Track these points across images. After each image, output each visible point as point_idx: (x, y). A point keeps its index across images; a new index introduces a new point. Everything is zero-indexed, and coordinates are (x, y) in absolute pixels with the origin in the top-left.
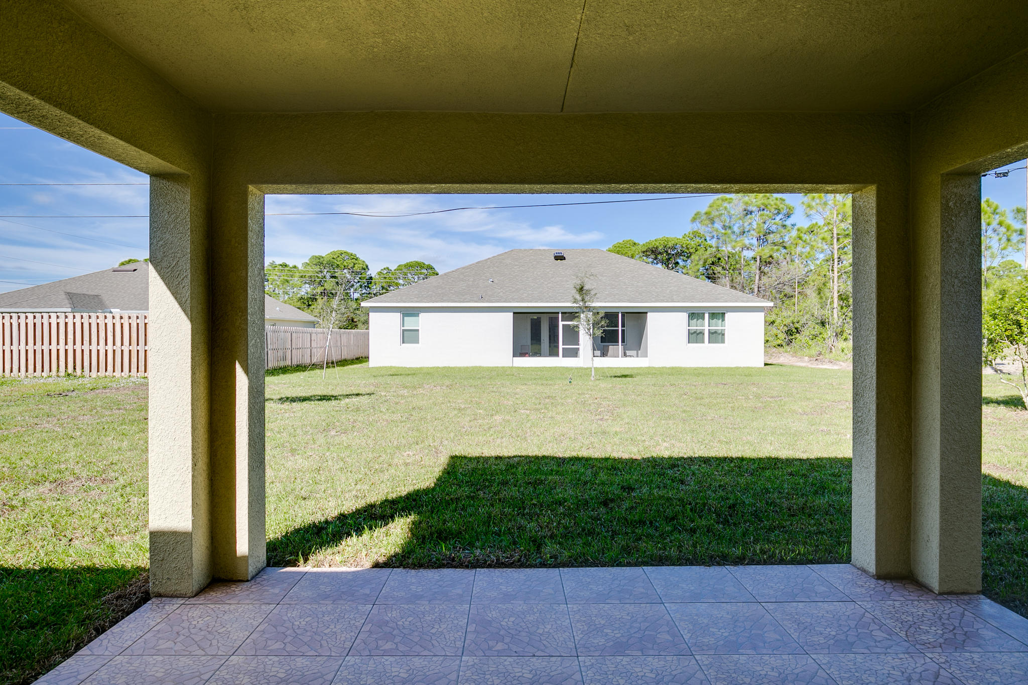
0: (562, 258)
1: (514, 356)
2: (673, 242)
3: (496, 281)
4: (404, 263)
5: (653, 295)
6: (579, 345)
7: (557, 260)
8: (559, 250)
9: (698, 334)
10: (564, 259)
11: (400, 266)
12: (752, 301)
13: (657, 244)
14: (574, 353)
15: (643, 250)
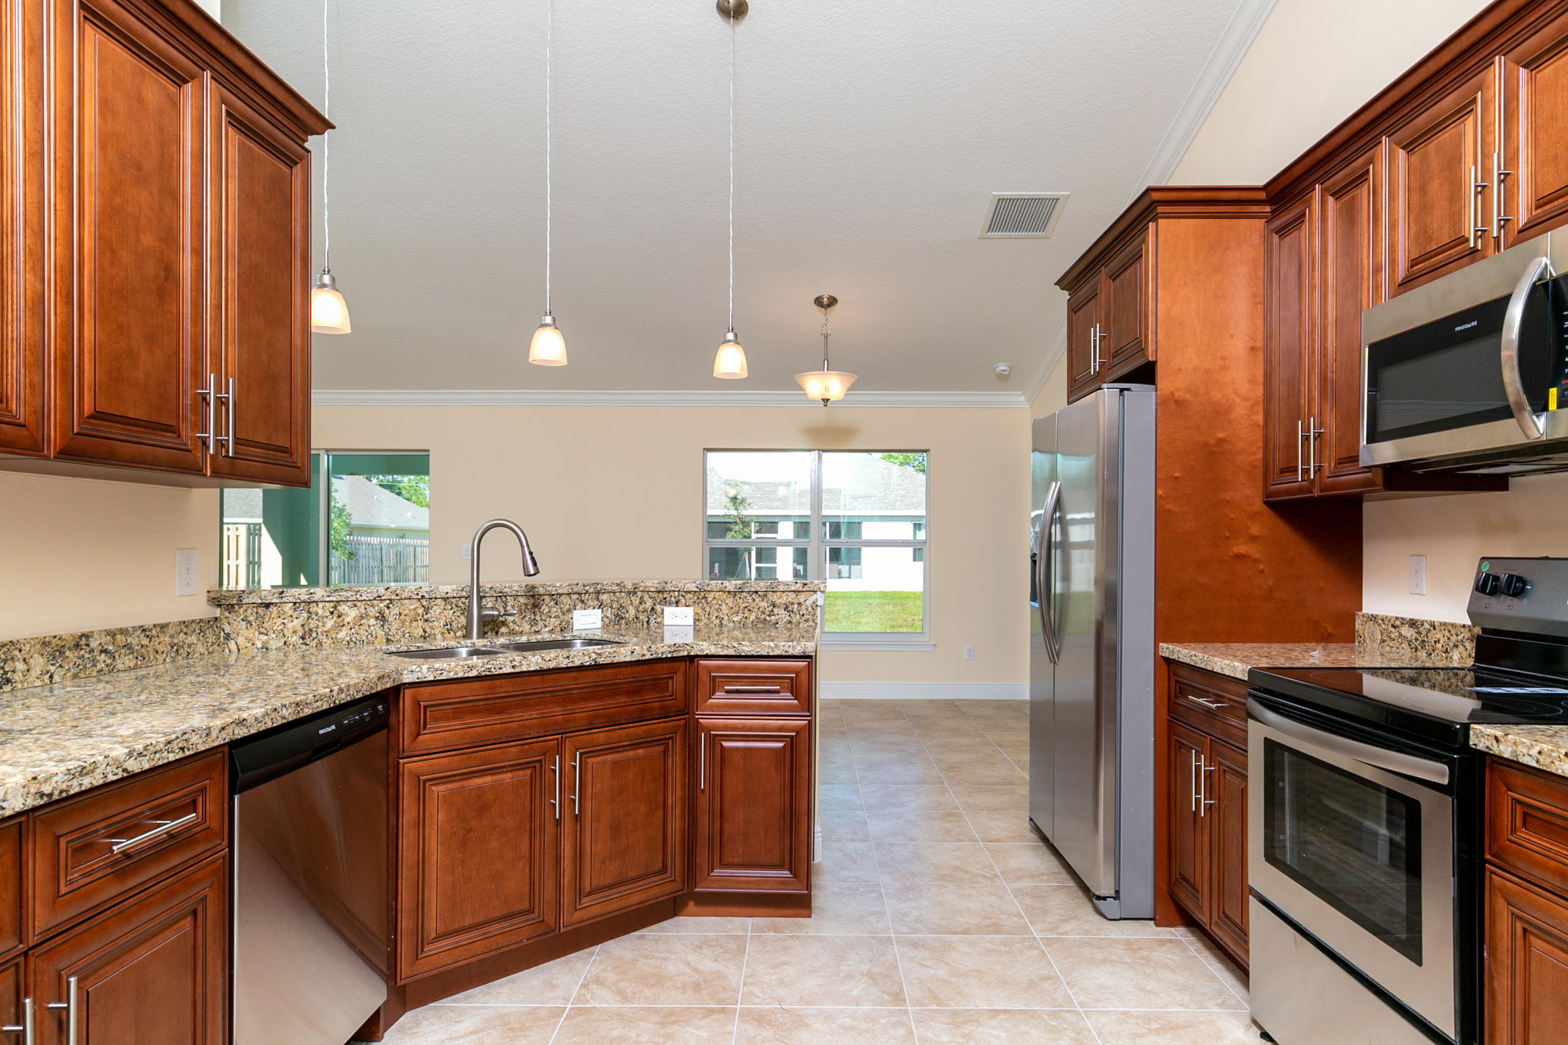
6: (776, 563)
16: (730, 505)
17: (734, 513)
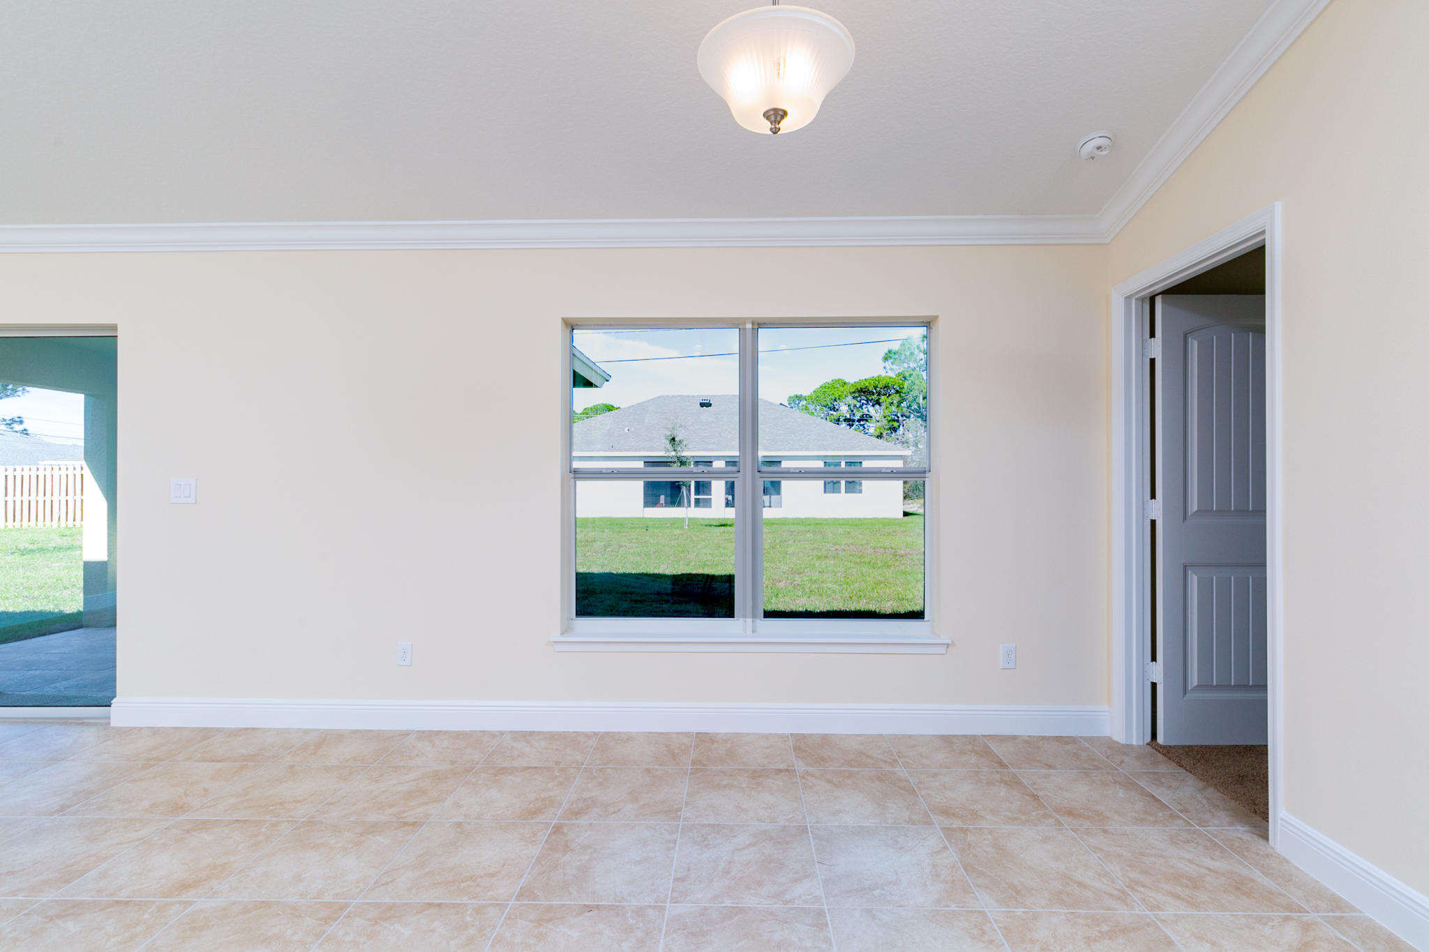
0: (709, 405)
1: (644, 507)
2: (884, 382)
3: (632, 430)
4: (590, 405)
5: (789, 443)
6: (711, 495)
7: (702, 407)
8: (707, 396)
9: (834, 483)
10: (710, 405)
11: (585, 409)
12: (890, 449)
13: (867, 384)
14: (707, 504)
15: (851, 391)
16: (669, 446)
17: (673, 454)
